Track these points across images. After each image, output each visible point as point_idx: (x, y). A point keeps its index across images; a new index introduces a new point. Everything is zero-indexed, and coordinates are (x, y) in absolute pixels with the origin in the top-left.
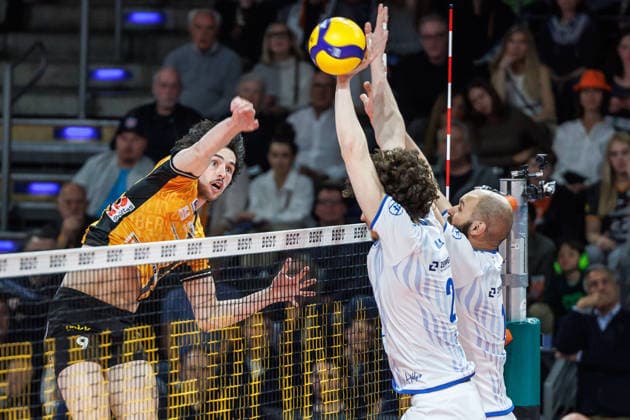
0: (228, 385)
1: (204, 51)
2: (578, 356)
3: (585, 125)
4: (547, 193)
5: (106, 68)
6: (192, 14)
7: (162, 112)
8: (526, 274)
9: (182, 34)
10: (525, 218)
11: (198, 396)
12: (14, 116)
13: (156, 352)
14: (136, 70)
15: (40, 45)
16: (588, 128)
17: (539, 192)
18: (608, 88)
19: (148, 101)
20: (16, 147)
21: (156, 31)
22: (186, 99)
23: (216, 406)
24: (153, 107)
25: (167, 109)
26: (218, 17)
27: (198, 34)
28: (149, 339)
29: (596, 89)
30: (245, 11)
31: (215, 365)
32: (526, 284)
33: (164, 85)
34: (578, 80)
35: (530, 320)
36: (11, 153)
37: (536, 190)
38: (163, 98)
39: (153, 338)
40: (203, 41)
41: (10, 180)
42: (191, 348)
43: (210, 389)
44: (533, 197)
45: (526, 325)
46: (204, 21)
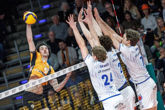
0: (86, 98)
1: (58, 25)
2: (162, 69)
3: (146, 18)
4: (145, 34)
5: (37, 35)
6: (52, 17)
7: (52, 41)
8: (146, 54)
9: (51, 22)
10: (142, 41)
11: (80, 102)
12: (20, 52)
13: (68, 95)
14: (44, 33)
15: (20, 34)
16: (147, 18)
17: (143, 34)
18: (149, 8)
19: (48, 40)
20: (22, 58)
21: (46, 24)
22: (57, 37)
23: (85, 103)
24: (50, 41)
25: (53, 41)
26: (58, 17)
27: (55, 22)
28: (66, 92)
29: (146, 9)
30: (65, 13)
31: (82, 94)
32: (146, 56)
33: (51, 35)
34: (141, 8)
35: (149, 64)
36: (21, 60)
37: (142, 34)
38: (51, 38)
39: (67, 92)
40: (56, 23)
41: (23, 66)
42: (75, 92)
43: (82, 100)
44: (142, 36)
45: (149, 65)
46: (55, 18)
